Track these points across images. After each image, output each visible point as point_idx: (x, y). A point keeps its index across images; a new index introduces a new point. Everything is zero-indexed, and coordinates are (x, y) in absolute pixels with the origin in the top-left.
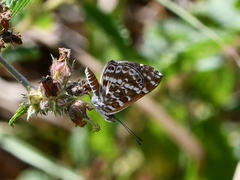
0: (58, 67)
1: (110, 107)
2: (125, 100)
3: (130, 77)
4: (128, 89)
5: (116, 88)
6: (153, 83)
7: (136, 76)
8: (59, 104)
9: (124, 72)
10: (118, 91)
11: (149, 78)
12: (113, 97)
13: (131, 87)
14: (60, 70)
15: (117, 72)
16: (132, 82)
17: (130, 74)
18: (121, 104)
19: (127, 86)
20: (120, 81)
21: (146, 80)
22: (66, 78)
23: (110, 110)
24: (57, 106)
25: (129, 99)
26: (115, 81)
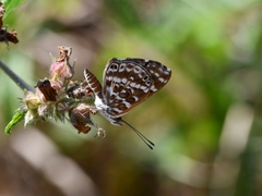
0: (57, 67)
1: (116, 110)
2: (132, 101)
3: (135, 75)
4: (135, 89)
5: (121, 88)
6: (162, 80)
7: (143, 74)
8: (60, 109)
9: (129, 70)
10: (124, 91)
11: (157, 75)
12: (118, 98)
13: (138, 86)
14: (59, 71)
15: (121, 70)
16: (138, 81)
17: (136, 71)
18: (128, 105)
19: (133, 85)
20: (124, 80)
21: (153, 77)
22: (67, 80)
23: (117, 113)
24: (57, 111)
25: (137, 99)
26: (119, 80)
